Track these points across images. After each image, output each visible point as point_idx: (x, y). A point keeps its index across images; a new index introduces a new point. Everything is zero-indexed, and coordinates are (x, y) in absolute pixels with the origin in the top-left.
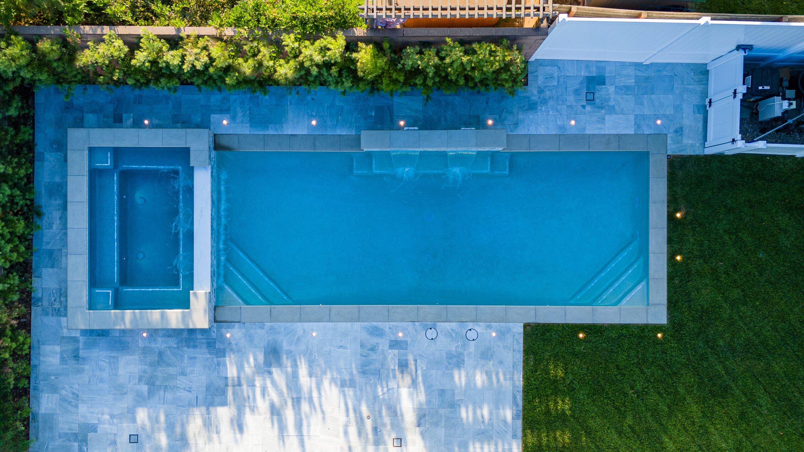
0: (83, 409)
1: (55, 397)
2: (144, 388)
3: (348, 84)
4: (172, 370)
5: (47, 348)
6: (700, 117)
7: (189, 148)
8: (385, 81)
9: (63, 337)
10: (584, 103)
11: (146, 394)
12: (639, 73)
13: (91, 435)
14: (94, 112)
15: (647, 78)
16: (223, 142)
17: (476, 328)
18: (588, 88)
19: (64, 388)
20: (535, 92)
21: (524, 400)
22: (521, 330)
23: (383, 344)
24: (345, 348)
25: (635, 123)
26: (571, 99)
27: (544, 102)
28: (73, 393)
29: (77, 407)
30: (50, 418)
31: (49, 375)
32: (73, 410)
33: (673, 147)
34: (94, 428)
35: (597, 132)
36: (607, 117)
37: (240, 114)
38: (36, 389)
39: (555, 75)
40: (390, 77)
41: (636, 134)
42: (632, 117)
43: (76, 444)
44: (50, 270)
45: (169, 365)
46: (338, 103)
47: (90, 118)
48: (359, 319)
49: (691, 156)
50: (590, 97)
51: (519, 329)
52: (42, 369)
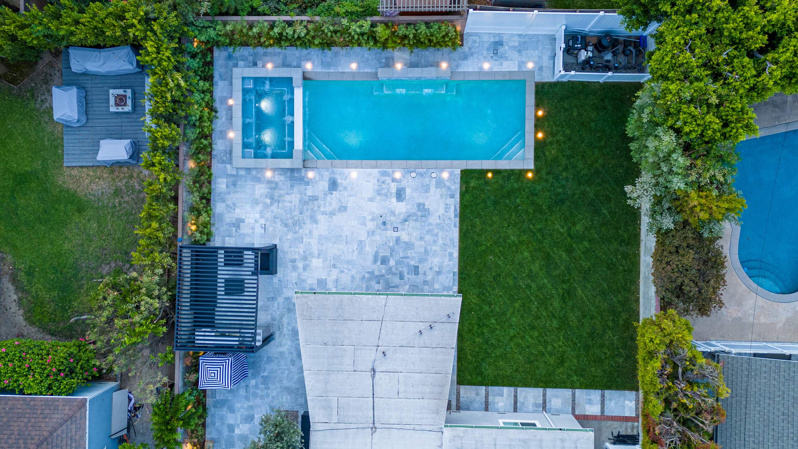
0: (237, 211)
1: (224, 204)
2: (268, 201)
3: (372, 44)
4: (282, 192)
5: (220, 180)
6: (552, 62)
7: (292, 78)
8: (390, 42)
9: (227, 175)
10: (492, 55)
11: (269, 204)
12: (520, 40)
13: (241, 224)
14: (243, 60)
15: (524, 42)
16: (308, 76)
17: (436, 172)
18: (494, 47)
19: (228, 200)
20: (467, 50)
21: (460, 208)
22: (460, 173)
23: (388, 180)
24: (369, 182)
25: (519, 65)
26: (485, 53)
27: (472, 54)
28: (233, 203)
29: (234, 210)
30: (221, 216)
31: (220, 193)
32: (232, 211)
33: (538, 77)
34: (243, 221)
35: (499, 70)
36: (504, 62)
37: (316, 61)
38: (214, 200)
39: (478, 41)
40: (392, 40)
41: (519, 71)
42: (517, 62)
43: (234, 229)
44: (221, 140)
45: (280, 189)
46: (366, 56)
47: (241, 63)
48: (376, 167)
49: (547, 82)
50: (495, 52)
51: (458, 172)
52: (217, 190)
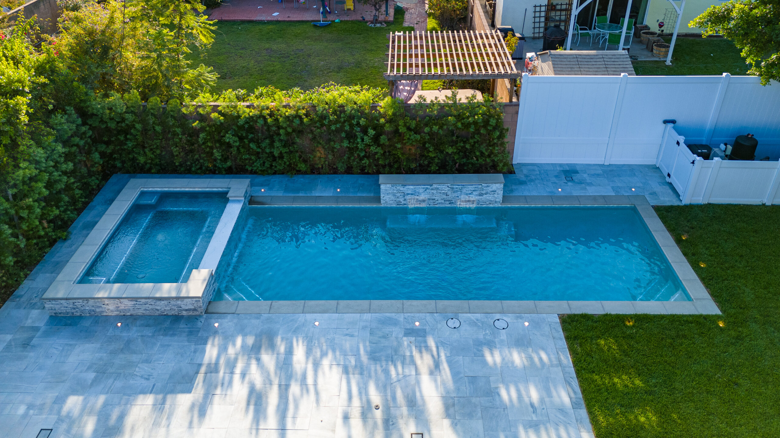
2: (91, 376)
4: (135, 358)
10: (566, 181)
11: (90, 382)
12: (604, 168)
16: (258, 199)
17: (504, 318)
18: (565, 175)
22: (557, 320)
23: (397, 332)
25: (614, 190)
26: (553, 179)
27: (532, 181)
33: (653, 201)
35: (583, 194)
36: (588, 187)
37: (277, 187)
41: (617, 196)
42: (609, 187)
45: (133, 352)
48: (369, 311)
50: (569, 179)
51: (554, 319)
